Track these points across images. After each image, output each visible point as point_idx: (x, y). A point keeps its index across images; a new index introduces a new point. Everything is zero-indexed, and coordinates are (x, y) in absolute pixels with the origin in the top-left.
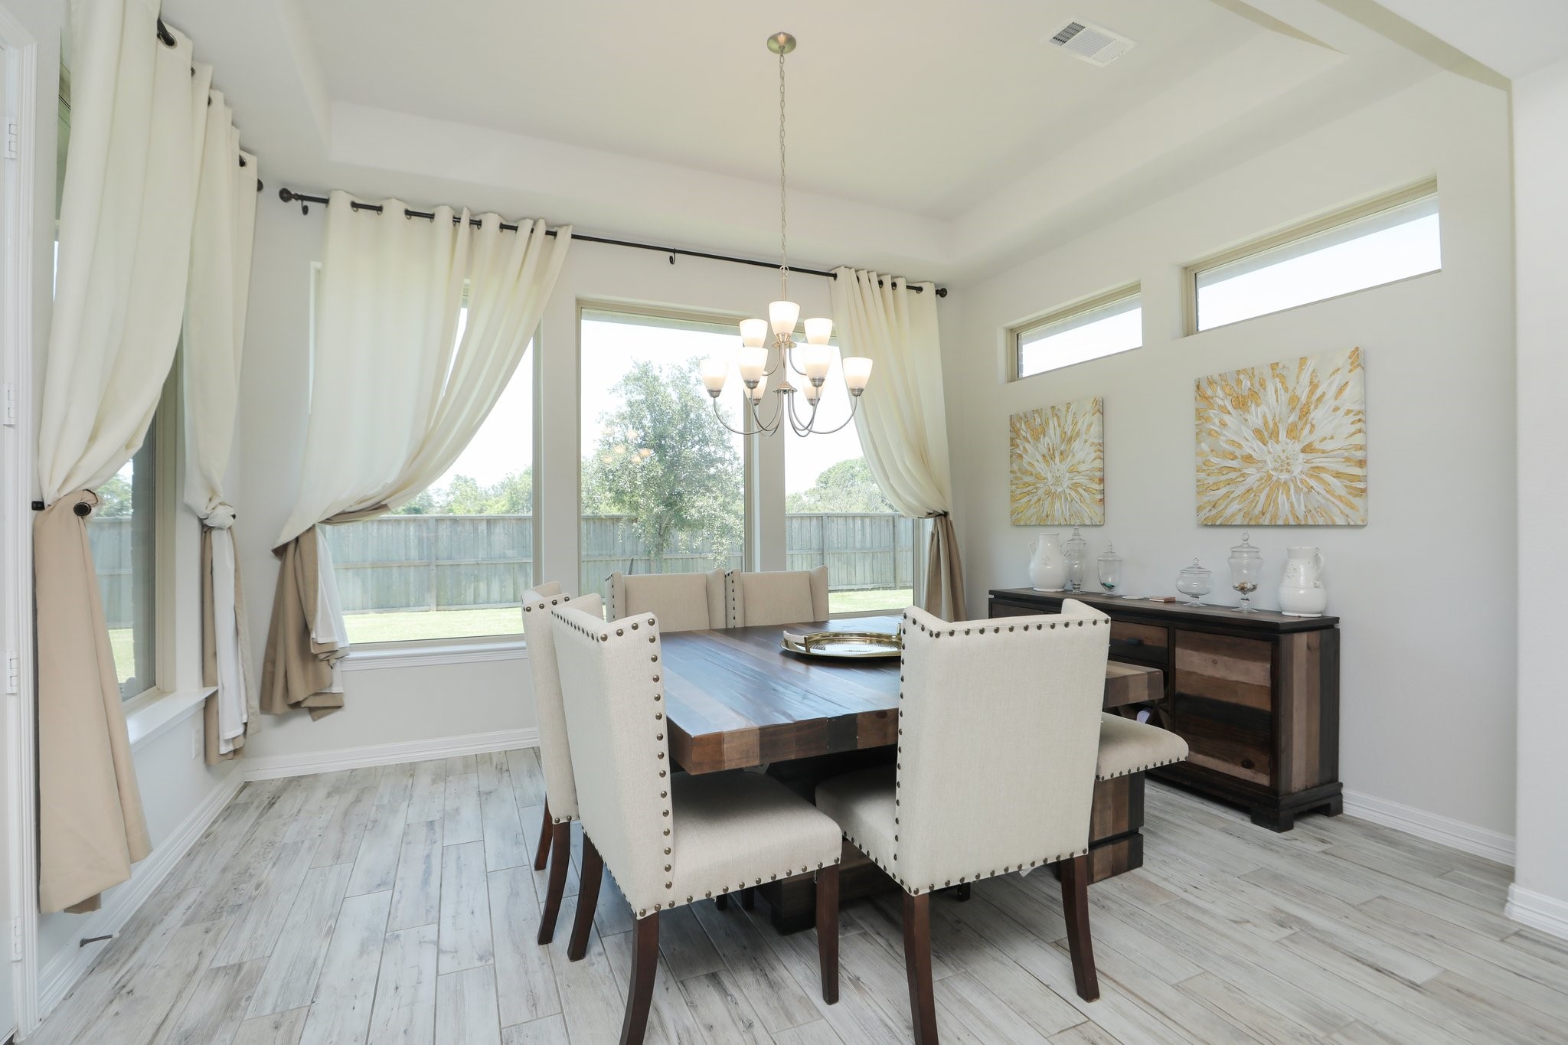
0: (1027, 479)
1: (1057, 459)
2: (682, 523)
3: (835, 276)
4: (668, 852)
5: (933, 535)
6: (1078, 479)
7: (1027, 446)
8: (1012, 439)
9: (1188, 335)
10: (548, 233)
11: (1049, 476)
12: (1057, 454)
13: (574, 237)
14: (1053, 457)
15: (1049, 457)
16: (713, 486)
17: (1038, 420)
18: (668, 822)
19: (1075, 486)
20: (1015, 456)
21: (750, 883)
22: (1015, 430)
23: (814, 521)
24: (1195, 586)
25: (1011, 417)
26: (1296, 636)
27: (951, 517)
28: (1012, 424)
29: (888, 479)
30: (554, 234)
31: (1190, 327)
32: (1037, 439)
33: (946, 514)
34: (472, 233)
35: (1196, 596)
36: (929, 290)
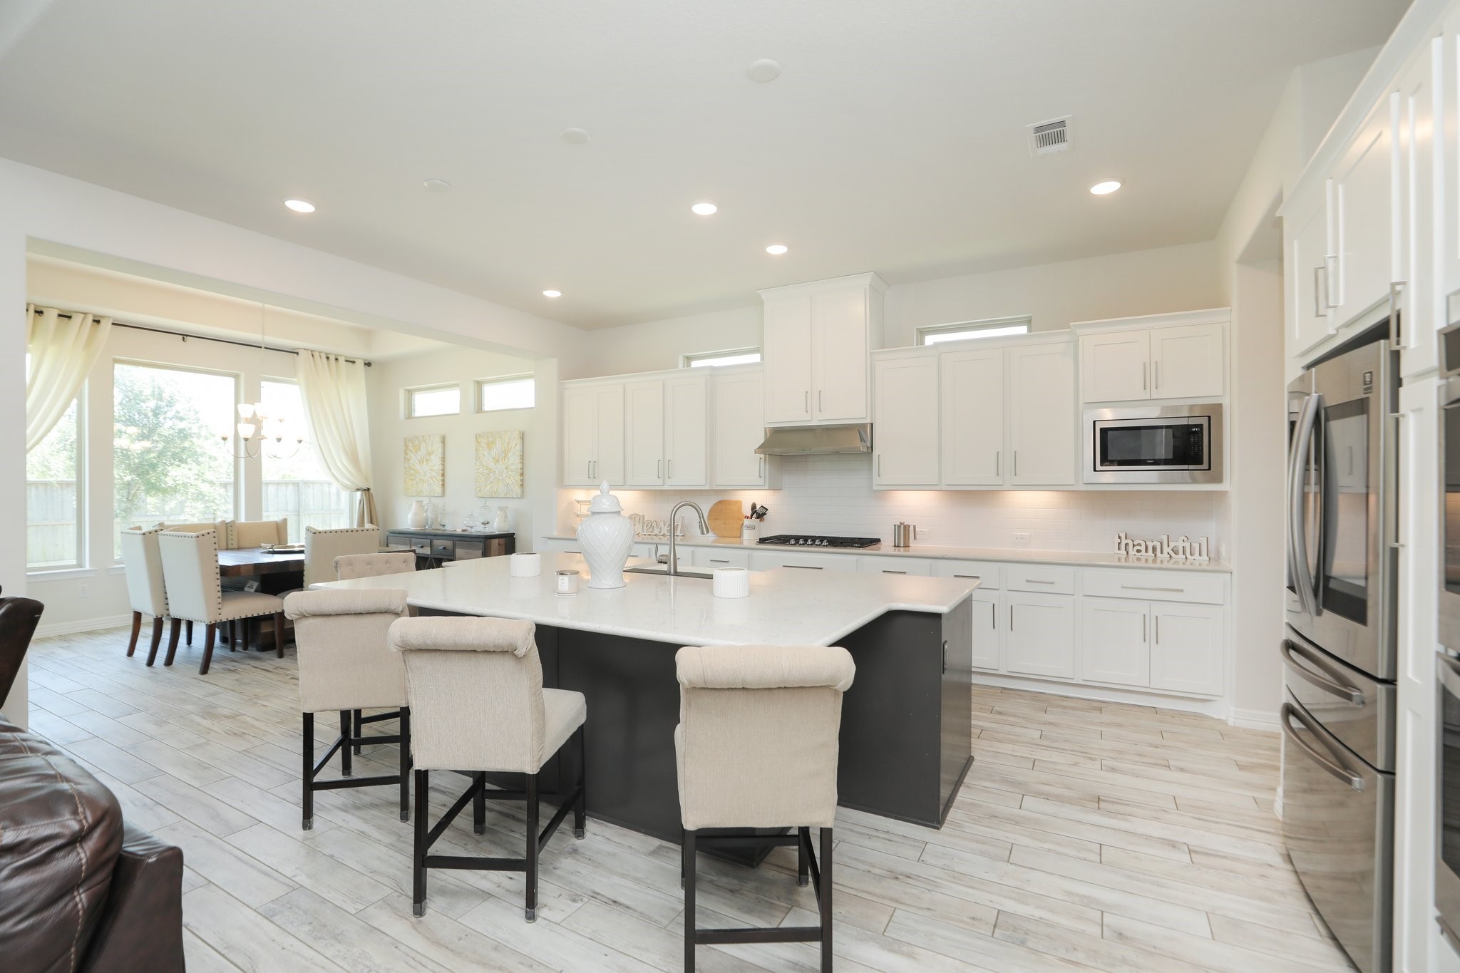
0: (412, 472)
1: (425, 463)
2: (153, 488)
3: (297, 353)
4: (219, 609)
5: (360, 501)
6: (433, 474)
7: (412, 455)
8: (405, 450)
9: (478, 413)
10: (94, 321)
11: (421, 471)
12: (425, 460)
13: (113, 324)
14: (423, 462)
15: (421, 462)
16: (189, 457)
17: (417, 442)
18: (220, 600)
19: (431, 478)
20: (407, 460)
21: (250, 616)
22: (406, 446)
23: (291, 487)
24: (471, 524)
25: (405, 439)
26: (493, 540)
27: (372, 491)
28: (405, 442)
29: (330, 470)
30: (98, 322)
31: (479, 409)
32: (416, 452)
33: (368, 489)
34: (34, 319)
35: (472, 528)
36: (360, 364)
